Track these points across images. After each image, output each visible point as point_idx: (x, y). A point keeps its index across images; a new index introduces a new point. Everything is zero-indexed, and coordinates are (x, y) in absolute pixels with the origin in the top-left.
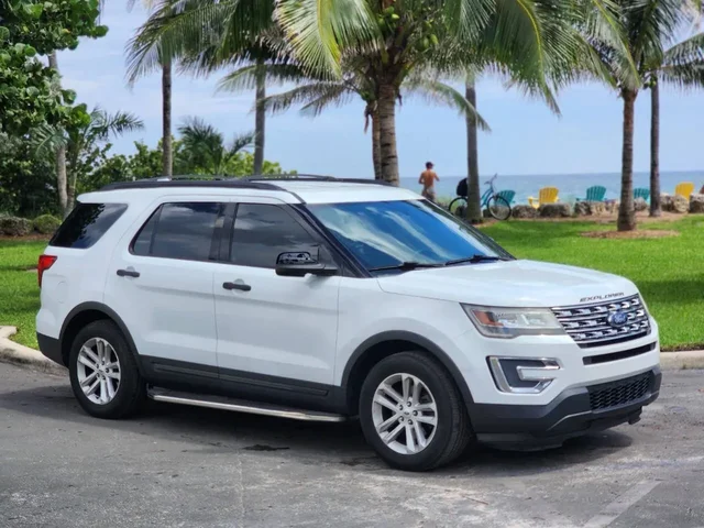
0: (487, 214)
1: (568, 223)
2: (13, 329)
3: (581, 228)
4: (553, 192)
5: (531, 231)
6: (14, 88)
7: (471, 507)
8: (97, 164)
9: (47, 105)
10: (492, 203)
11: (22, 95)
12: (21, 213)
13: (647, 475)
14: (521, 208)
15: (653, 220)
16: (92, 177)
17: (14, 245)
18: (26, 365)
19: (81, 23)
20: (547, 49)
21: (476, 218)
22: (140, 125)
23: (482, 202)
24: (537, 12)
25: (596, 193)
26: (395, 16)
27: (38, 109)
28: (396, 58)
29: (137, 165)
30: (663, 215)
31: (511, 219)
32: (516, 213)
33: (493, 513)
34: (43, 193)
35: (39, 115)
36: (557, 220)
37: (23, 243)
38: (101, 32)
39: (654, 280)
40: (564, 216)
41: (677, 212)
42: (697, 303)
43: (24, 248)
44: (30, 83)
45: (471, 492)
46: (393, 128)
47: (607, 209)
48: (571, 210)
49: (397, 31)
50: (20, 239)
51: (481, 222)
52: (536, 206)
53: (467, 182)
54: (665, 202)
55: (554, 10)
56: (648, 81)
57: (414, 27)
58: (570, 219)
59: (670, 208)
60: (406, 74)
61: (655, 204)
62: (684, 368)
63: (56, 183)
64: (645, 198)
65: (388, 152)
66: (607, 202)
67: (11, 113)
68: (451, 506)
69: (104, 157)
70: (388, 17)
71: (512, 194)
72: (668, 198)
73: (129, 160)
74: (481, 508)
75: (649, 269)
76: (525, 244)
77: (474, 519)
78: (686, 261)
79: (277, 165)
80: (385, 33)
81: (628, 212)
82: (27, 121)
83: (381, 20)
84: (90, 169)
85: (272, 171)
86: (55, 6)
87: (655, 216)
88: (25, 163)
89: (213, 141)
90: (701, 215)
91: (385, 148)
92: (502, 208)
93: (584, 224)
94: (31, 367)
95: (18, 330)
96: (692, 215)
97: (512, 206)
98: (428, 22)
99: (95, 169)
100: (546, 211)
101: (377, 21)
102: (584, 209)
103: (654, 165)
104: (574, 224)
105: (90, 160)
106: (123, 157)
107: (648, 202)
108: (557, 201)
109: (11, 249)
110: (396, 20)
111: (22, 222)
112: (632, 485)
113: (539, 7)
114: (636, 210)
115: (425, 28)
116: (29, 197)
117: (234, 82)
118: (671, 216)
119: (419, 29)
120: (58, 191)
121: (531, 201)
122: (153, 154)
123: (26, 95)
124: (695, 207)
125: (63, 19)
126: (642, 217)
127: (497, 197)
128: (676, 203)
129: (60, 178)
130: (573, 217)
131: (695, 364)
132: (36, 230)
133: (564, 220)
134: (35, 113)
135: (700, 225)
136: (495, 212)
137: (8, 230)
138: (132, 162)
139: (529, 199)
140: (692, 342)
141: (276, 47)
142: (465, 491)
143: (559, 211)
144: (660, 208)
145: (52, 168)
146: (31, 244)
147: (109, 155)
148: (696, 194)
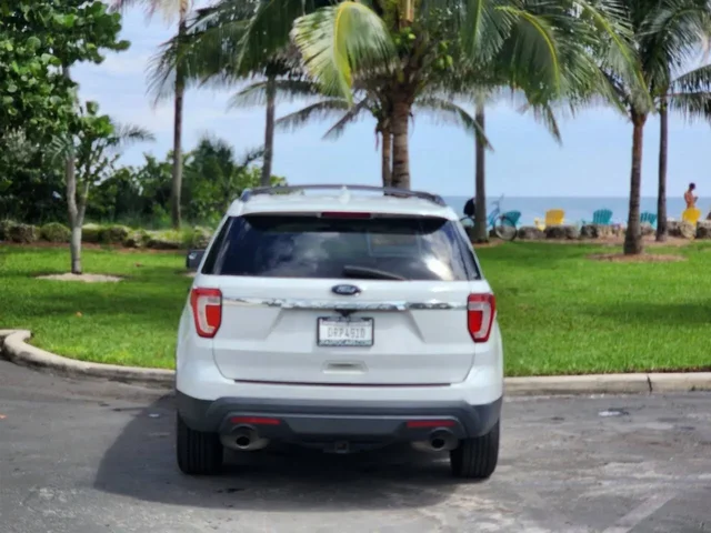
0: (493, 233)
1: (574, 246)
2: (27, 333)
3: (586, 250)
4: (560, 214)
5: (536, 251)
6: (39, 97)
7: (487, 515)
8: (105, 174)
9: (70, 115)
10: (498, 223)
11: (46, 103)
12: (29, 220)
13: (659, 490)
14: (527, 229)
15: (659, 245)
16: (99, 187)
17: (23, 251)
18: (43, 369)
19: (104, 36)
20: (564, 72)
21: (482, 238)
22: (151, 138)
23: (488, 222)
24: (555, 36)
25: (603, 216)
26: (412, 36)
27: (61, 119)
28: (412, 78)
29: (146, 176)
30: (669, 240)
31: (517, 239)
32: (522, 233)
33: (509, 522)
34: (51, 201)
35: (62, 123)
36: (563, 241)
37: (32, 251)
38: (124, 46)
39: (663, 303)
40: (569, 238)
41: (683, 237)
42: (704, 327)
43: (33, 255)
44: (53, 93)
45: (487, 501)
46: (406, 146)
47: (613, 232)
48: (577, 232)
49: (413, 52)
50: (27, 247)
51: (487, 241)
52: (542, 227)
53: (474, 202)
54: (672, 227)
55: (572, 35)
56: (658, 106)
57: (430, 47)
58: (576, 242)
59: (677, 233)
60: (419, 93)
61: (662, 228)
62: (693, 389)
63: (64, 191)
64: (652, 222)
65: (400, 169)
66: (613, 226)
67: (34, 121)
68: (467, 514)
69: (112, 167)
70: (405, 37)
71: (517, 215)
72: (675, 223)
73: (137, 172)
74: (498, 516)
75: (656, 293)
76: (530, 265)
77: (491, 527)
78: (693, 286)
79: (283, 179)
80: (401, 52)
81: (635, 235)
82: (50, 129)
83: (398, 41)
84: (98, 179)
85: (278, 185)
86: (81, 19)
87: (661, 241)
88: (35, 171)
89: (225, 154)
90: (708, 241)
91: (399, 166)
92: (508, 228)
93: (589, 246)
94: (47, 370)
95: (32, 335)
96: (698, 241)
97: (518, 227)
98: (444, 43)
99: (103, 179)
100: (552, 233)
101: (394, 41)
102: (590, 232)
103: (662, 189)
104: (580, 246)
105: (99, 170)
106: (131, 168)
107: (655, 226)
108: (564, 222)
109: (20, 255)
110: (412, 41)
111: (30, 229)
112: (645, 500)
113: (556, 30)
114: (643, 234)
115: (441, 48)
116: (37, 204)
117: (246, 98)
118: (678, 242)
119: (435, 49)
120: (66, 199)
121: (537, 222)
122: (162, 165)
123: (49, 104)
124: (701, 232)
125: (87, 32)
126: (648, 242)
127: (504, 218)
128: (682, 229)
129: (70, 186)
130: (579, 239)
131: (704, 386)
132: (44, 237)
133: (569, 242)
134: (58, 122)
135: (706, 250)
136: (502, 231)
137: (17, 237)
138: (140, 173)
139: (534, 220)
140: (701, 365)
141: (290, 64)
142: (481, 500)
143: (566, 233)
144: (667, 233)
145: (61, 177)
146: (38, 252)
147: (118, 166)
148: (703, 220)
